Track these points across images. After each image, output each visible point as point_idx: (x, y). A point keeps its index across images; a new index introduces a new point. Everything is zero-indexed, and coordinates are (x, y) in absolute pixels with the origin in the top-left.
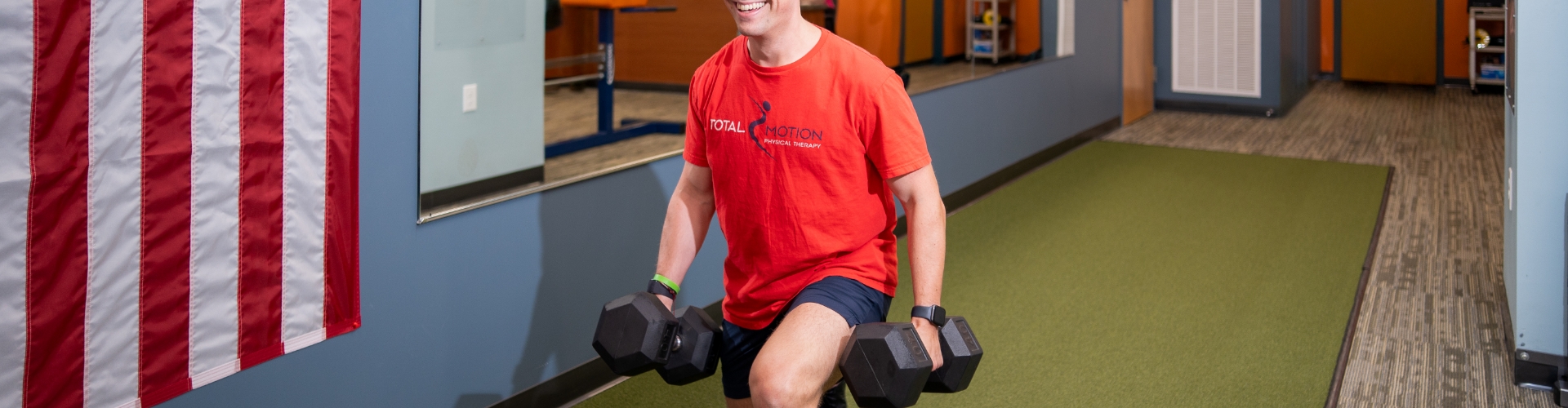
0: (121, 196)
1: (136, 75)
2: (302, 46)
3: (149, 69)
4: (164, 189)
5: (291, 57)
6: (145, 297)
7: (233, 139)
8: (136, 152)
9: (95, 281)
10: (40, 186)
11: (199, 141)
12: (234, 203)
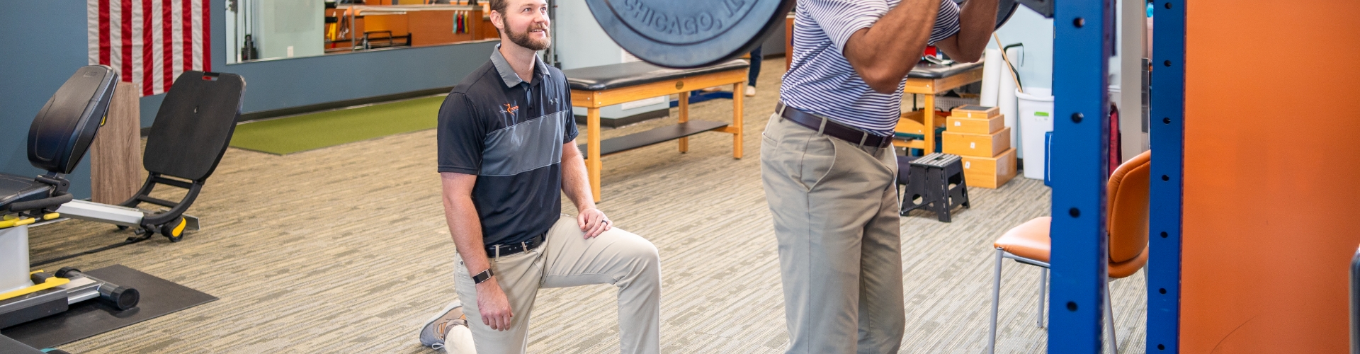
0: (159, 50)
1: (161, 26)
2: (196, 21)
3: (164, 25)
4: (167, 49)
5: (193, 24)
6: (164, 70)
7: (181, 40)
8: (162, 41)
9: (154, 65)
10: (145, 46)
11: (174, 40)
12: (182, 54)
